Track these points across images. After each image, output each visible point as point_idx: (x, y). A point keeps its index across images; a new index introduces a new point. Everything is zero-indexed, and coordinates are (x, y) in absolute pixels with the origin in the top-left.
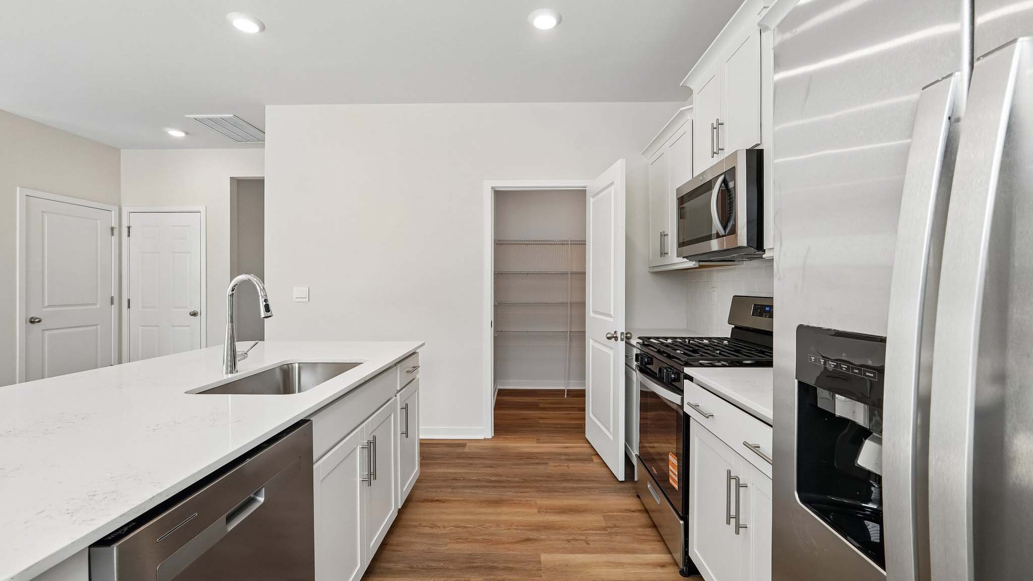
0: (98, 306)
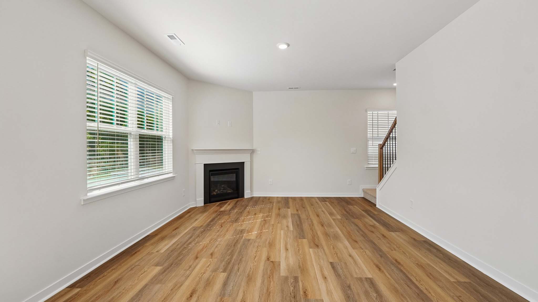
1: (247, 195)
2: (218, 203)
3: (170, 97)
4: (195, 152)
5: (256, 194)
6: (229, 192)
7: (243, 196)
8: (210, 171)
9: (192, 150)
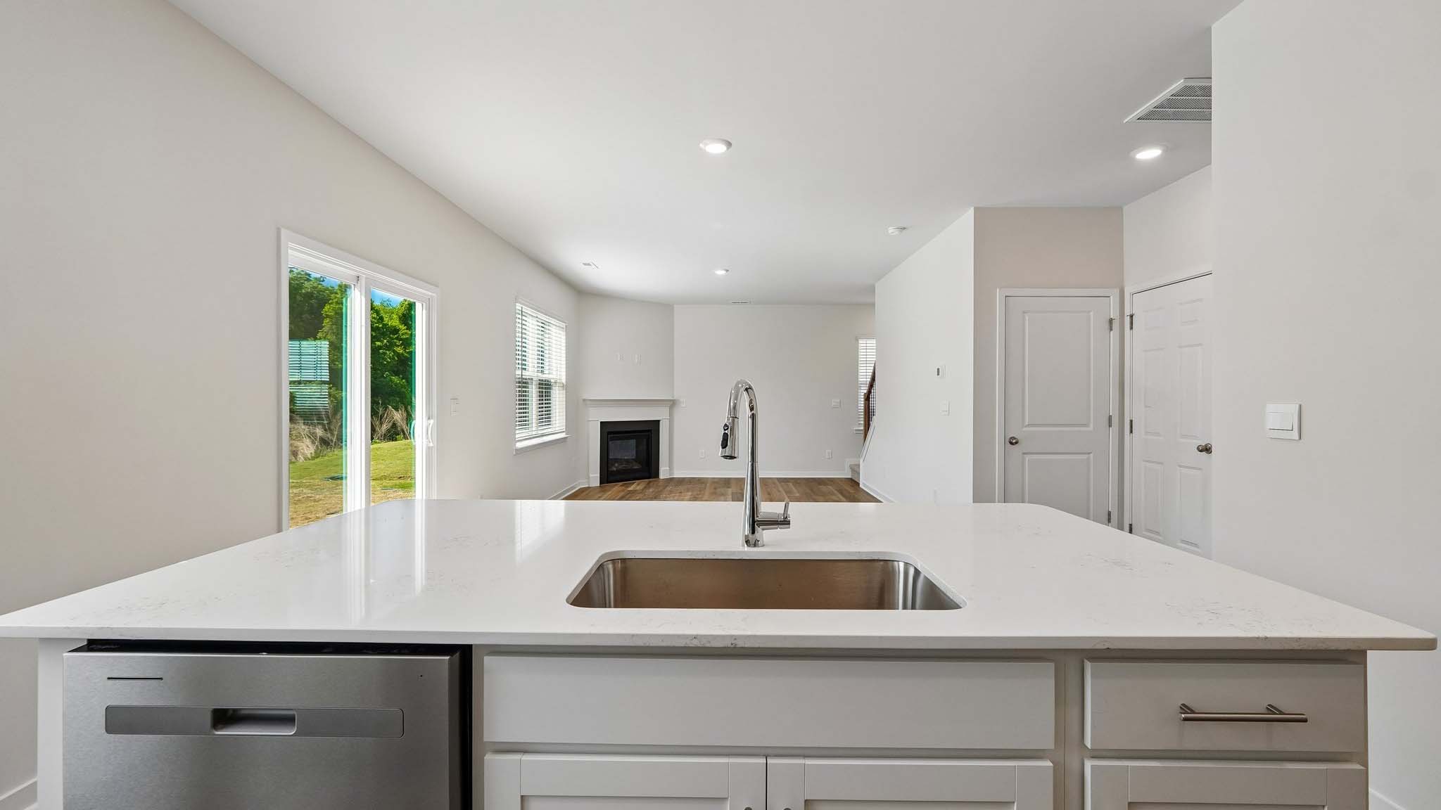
0: (1091, 428)
1: (664, 473)
2: (621, 483)
3: (563, 325)
4: (589, 402)
5: (678, 474)
6: (637, 469)
7: (657, 475)
8: (609, 433)
9: (584, 400)
